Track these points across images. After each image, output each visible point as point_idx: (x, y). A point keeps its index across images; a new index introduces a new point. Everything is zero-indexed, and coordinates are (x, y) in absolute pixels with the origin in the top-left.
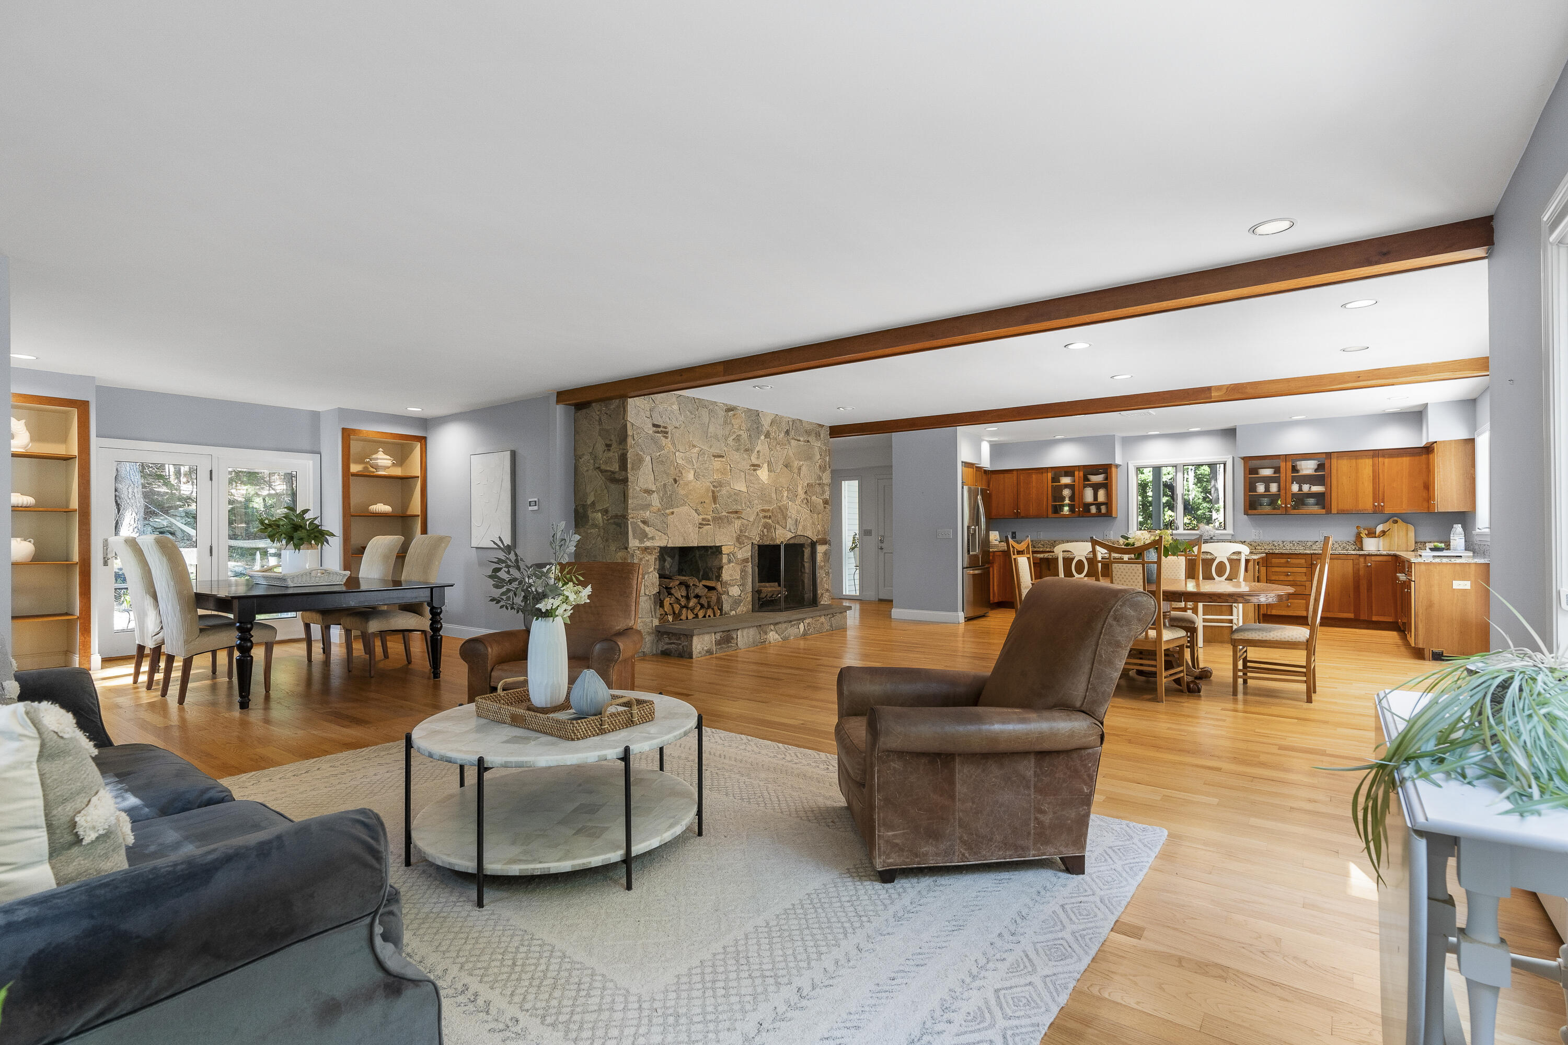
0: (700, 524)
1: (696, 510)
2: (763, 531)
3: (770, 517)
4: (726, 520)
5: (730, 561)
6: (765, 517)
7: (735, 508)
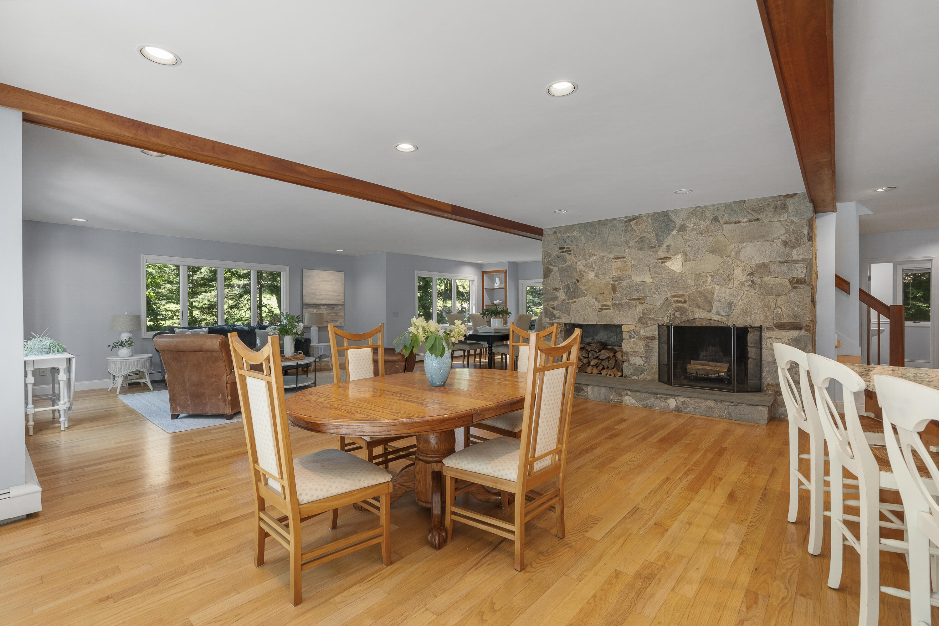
0: (599, 309)
1: (596, 299)
2: (674, 315)
3: (685, 302)
4: (627, 305)
5: (630, 337)
6: (677, 302)
7: (637, 295)
